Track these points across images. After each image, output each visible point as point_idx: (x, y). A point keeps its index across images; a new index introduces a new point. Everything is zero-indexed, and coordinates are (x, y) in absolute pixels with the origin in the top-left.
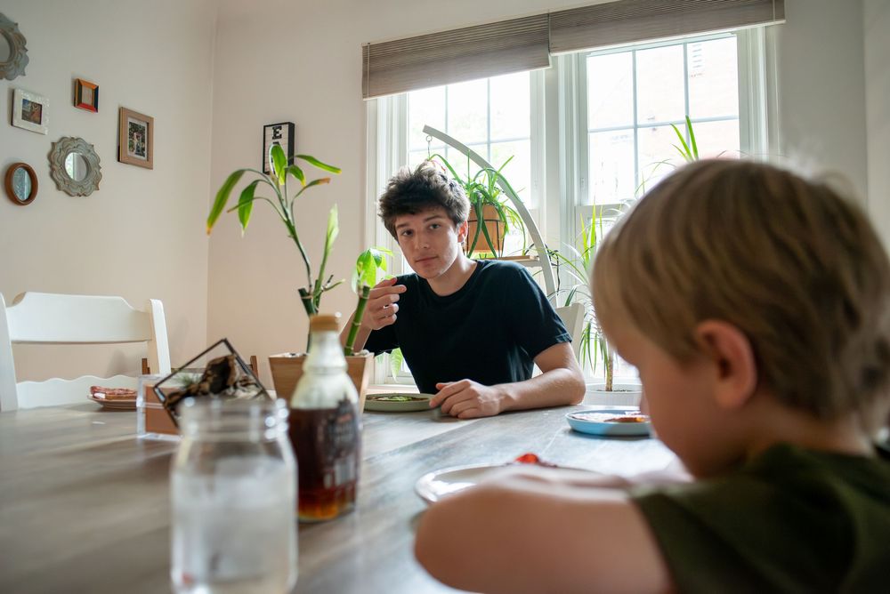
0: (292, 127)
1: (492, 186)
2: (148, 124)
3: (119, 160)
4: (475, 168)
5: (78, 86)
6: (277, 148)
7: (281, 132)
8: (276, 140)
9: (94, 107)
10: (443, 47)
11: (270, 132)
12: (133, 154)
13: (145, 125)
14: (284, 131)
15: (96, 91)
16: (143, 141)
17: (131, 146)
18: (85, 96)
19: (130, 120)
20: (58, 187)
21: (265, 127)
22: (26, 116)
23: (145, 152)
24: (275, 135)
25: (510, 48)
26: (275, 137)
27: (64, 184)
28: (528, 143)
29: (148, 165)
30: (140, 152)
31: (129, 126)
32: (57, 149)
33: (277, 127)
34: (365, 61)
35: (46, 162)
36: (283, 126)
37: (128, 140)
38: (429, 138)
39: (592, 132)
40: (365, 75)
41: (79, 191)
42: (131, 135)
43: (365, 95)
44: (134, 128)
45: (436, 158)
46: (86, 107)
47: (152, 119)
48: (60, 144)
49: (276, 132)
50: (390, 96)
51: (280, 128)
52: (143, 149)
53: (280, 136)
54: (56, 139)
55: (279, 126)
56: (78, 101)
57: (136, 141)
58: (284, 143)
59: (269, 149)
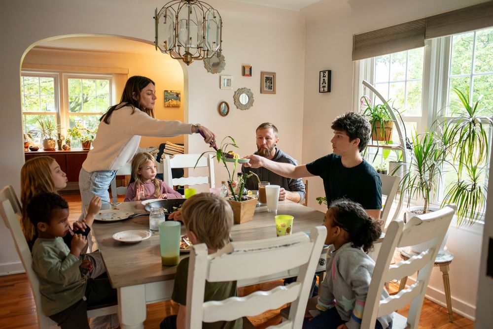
0: (329, 71)
3: (261, 93)
5: (244, 68)
9: (250, 74)
11: (322, 74)
12: (267, 89)
13: (272, 76)
14: (326, 74)
15: (251, 68)
16: (271, 83)
17: (266, 86)
18: (246, 71)
19: (265, 76)
20: (237, 108)
23: (272, 88)
27: (239, 106)
29: (274, 92)
30: (270, 88)
31: (265, 79)
32: (236, 94)
33: (324, 72)
35: (233, 99)
37: (265, 84)
41: (246, 108)
42: (266, 82)
43: (353, 59)
44: (267, 79)
46: (247, 75)
47: (275, 73)
48: (238, 91)
49: (324, 75)
51: (325, 73)
52: (272, 87)
53: (325, 77)
54: (236, 90)
56: (244, 74)
57: (268, 84)
58: (326, 80)
59: (322, 82)
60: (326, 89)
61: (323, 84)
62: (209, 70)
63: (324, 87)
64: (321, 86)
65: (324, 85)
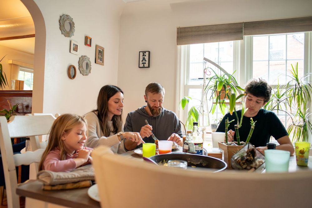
0: (149, 52)
1: (229, 79)
2: (103, 50)
3: (95, 63)
4: (223, 73)
5: (86, 38)
6: (144, 59)
7: (145, 54)
8: (144, 57)
9: (90, 45)
10: (206, 30)
11: (141, 54)
12: (99, 61)
13: (102, 50)
14: (147, 54)
15: (91, 40)
16: (102, 56)
17: (99, 58)
18: (88, 41)
19: (98, 49)
20: (80, 73)
21: (140, 52)
22: (74, 50)
23: (102, 60)
24: (143, 55)
25: (230, 33)
26: (143, 56)
27: (82, 71)
28: (232, 63)
29: (102, 64)
31: (98, 51)
32: (81, 60)
33: (144, 52)
34: (178, 33)
35: (78, 64)
36: (146, 52)
37: (98, 56)
38: (205, 62)
39: (254, 61)
40: (178, 37)
41: (86, 74)
42: (99, 54)
43: (178, 44)
44: (100, 51)
45: (209, 69)
46: (88, 45)
47: (104, 48)
48: (81, 58)
49: (143, 54)
50: (185, 45)
53: (145, 56)
54: (80, 56)
55: (145, 52)
56: (86, 44)
57: (100, 56)
58: (147, 58)
59: (141, 59)
60: (146, 65)
61: (142, 61)
62: (63, 32)
63: (144, 63)
64: (141, 62)
65: (144, 62)
